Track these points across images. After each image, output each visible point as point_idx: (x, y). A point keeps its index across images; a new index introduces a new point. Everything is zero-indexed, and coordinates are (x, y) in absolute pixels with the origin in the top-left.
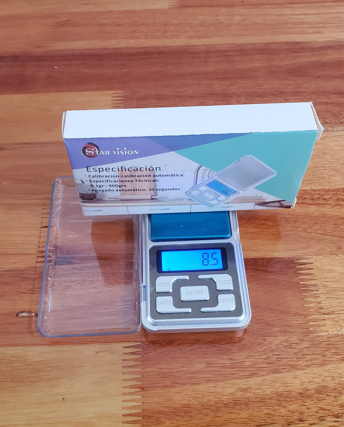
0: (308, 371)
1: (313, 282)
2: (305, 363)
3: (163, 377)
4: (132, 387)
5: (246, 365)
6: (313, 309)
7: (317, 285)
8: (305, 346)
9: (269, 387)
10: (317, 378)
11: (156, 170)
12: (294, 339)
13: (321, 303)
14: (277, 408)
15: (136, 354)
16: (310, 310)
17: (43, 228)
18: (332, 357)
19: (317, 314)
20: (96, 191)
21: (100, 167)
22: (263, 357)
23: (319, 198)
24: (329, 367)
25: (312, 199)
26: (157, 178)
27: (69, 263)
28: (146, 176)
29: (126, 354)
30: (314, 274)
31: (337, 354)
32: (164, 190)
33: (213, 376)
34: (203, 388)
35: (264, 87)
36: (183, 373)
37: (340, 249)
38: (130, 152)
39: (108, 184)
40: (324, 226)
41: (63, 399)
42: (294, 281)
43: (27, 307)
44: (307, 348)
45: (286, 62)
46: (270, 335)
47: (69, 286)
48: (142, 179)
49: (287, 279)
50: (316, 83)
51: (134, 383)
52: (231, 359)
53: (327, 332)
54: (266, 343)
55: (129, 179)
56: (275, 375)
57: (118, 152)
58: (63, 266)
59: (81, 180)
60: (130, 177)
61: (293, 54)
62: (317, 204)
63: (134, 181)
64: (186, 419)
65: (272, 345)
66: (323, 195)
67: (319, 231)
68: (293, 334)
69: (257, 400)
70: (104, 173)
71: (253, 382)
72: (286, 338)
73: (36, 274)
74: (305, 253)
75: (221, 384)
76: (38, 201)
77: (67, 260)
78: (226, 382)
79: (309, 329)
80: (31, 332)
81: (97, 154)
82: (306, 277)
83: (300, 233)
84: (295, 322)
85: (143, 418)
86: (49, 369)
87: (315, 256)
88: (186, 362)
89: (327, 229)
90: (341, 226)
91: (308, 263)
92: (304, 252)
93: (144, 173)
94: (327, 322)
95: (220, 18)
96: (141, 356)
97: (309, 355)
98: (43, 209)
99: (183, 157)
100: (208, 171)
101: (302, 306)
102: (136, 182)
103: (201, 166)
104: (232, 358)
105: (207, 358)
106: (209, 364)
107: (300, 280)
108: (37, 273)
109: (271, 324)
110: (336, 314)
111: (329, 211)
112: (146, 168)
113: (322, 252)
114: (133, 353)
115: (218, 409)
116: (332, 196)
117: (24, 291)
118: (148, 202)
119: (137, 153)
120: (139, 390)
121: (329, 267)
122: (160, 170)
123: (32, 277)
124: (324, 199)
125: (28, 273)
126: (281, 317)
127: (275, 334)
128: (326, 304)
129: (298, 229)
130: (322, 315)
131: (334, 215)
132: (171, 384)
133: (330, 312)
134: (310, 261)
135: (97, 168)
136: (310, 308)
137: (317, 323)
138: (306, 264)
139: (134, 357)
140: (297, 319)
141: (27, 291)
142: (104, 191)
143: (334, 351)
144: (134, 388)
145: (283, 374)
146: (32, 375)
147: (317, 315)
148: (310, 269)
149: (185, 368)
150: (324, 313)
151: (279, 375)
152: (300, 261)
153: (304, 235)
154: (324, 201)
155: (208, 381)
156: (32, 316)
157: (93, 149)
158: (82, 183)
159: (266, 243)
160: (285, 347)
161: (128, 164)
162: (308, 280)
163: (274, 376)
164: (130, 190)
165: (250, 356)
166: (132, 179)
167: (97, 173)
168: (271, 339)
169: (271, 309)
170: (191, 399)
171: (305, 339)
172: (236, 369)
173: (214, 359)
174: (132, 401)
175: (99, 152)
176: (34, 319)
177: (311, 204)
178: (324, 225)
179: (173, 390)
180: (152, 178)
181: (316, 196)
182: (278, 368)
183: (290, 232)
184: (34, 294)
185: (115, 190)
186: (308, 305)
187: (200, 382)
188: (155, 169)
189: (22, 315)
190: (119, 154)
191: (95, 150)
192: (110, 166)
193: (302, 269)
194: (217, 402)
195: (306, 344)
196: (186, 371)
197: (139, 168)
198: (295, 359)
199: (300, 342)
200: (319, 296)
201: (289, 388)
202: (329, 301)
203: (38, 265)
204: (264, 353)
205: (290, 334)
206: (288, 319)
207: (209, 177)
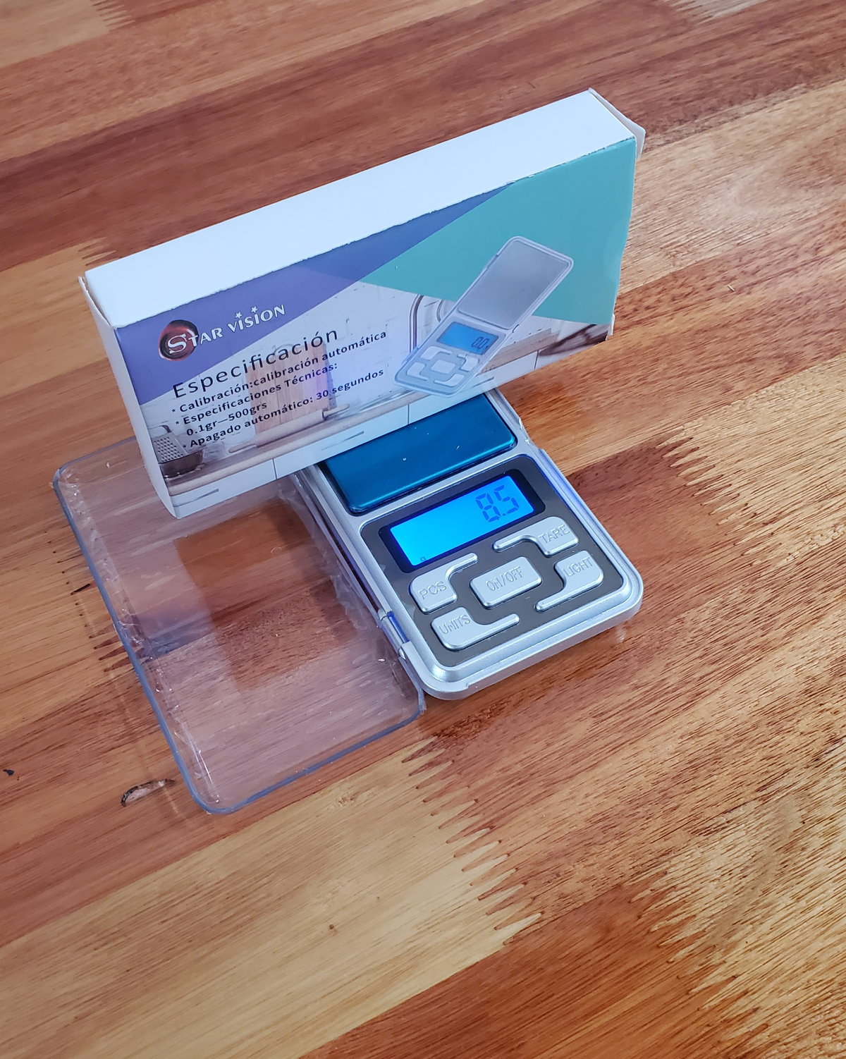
0: (796, 641)
1: (712, 474)
2: (783, 631)
3: (520, 784)
4: (467, 832)
5: (672, 685)
6: (740, 524)
7: (722, 475)
8: (764, 599)
9: (739, 706)
10: (819, 648)
11: (328, 341)
12: (736, 595)
13: (748, 506)
14: (778, 737)
15: (439, 763)
16: (736, 529)
17: (78, 594)
18: (825, 598)
19: (754, 529)
20: (201, 442)
21: (203, 376)
22: (697, 654)
23: (636, 310)
24: (830, 618)
25: (625, 316)
26: (331, 361)
27: (184, 641)
28: (308, 363)
29: (416, 772)
30: (706, 457)
31: (831, 588)
32: (350, 385)
33: (620, 735)
34: (613, 766)
35: (406, 133)
36: (557, 755)
37: (728, 390)
38: (267, 315)
39: (225, 414)
40: (674, 360)
41: (331, 927)
42: (673, 486)
43: (136, 775)
44: (769, 601)
45: (425, 68)
46: (686, 607)
47: (211, 691)
48: (298, 374)
49: (661, 488)
50: (510, 88)
51: (466, 823)
52: (637, 687)
53: (790, 554)
54: (687, 625)
55: (272, 384)
56: (739, 679)
57: (240, 322)
58: (172, 654)
59: (164, 426)
60: (273, 378)
61: (432, 48)
62: (639, 323)
63: (283, 385)
64: (613, 844)
65: (701, 625)
66: (640, 301)
67: (670, 373)
68: (729, 586)
69: (731, 741)
70: (216, 388)
71: (703, 709)
72: (720, 599)
73: (119, 696)
74: (667, 424)
75: (643, 743)
76: (31, 541)
77: (175, 638)
78: (653, 735)
79: (755, 563)
80: (177, 824)
81: (195, 344)
82: (695, 468)
83: (636, 390)
84: (721, 562)
85: (525, 884)
86: (265, 881)
87: (689, 423)
88: (551, 733)
89: (683, 361)
90: (708, 347)
91: (683, 442)
92: (663, 422)
93: (304, 356)
94: (780, 536)
95: (235, 20)
96: (450, 763)
97: (780, 612)
98: (54, 552)
99: (381, 288)
100: (437, 305)
101: (717, 527)
102: (288, 385)
103: (421, 297)
104: (639, 684)
105: (588, 706)
106: (599, 716)
107: (684, 478)
108: (120, 694)
109: (676, 585)
110: (788, 514)
111: (669, 326)
112: (305, 342)
113: (699, 409)
114: (431, 764)
115: (665, 795)
116: (659, 296)
117: (108, 744)
118: (319, 429)
119: (282, 312)
120: (484, 831)
121: (726, 433)
122: (336, 338)
123: (112, 706)
124: (648, 308)
125: (98, 702)
126: (689, 563)
127: (694, 601)
128: (760, 504)
129: (629, 384)
130: (763, 527)
131: (683, 331)
132: (544, 790)
133: (774, 515)
134: (685, 435)
135: (197, 380)
136: (733, 524)
137: (761, 547)
138: (680, 445)
139: (436, 771)
140: (721, 555)
141: (117, 740)
142: (219, 435)
143: (822, 584)
144: (474, 832)
145: (753, 670)
146: (231, 913)
147: (754, 531)
148: (693, 450)
149: (557, 745)
150: (765, 522)
151: (746, 675)
152: (665, 443)
153: (645, 391)
154: (648, 311)
155: (615, 749)
156: (160, 789)
157: (183, 336)
158: (166, 432)
159: (581, 434)
160: (726, 617)
161: (264, 347)
162: (700, 473)
163: (737, 681)
164: (276, 412)
165: (670, 663)
166: (280, 381)
167: (200, 394)
168: (693, 612)
169: (661, 558)
170: (600, 800)
171: (757, 586)
172: (657, 702)
173: (604, 700)
174: (483, 860)
175: (197, 339)
176: (167, 792)
177: (628, 327)
178: (673, 357)
179: (555, 798)
180: (321, 365)
181: (629, 308)
182: (735, 662)
183: (616, 397)
184: (137, 740)
185: (243, 426)
186: (727, 520)
187: (600, 759)
188: (325, 339)
189: (136, 798)
190: (242, 328)
191: (189, 335)
192: (225, 365)
193: (677, 458)
194: (656, 781)
195: (763, 596)
196: (560, 750)
197: (289, 349)
198: (761, 632)
199: (751, 595)
200: (739, 495)
201: (779, 692)
202: (762, 497)
203: (112, 675)
204: (694, 646)
205: (723, 589)
206: (704, 562)
207: (439, 320)
